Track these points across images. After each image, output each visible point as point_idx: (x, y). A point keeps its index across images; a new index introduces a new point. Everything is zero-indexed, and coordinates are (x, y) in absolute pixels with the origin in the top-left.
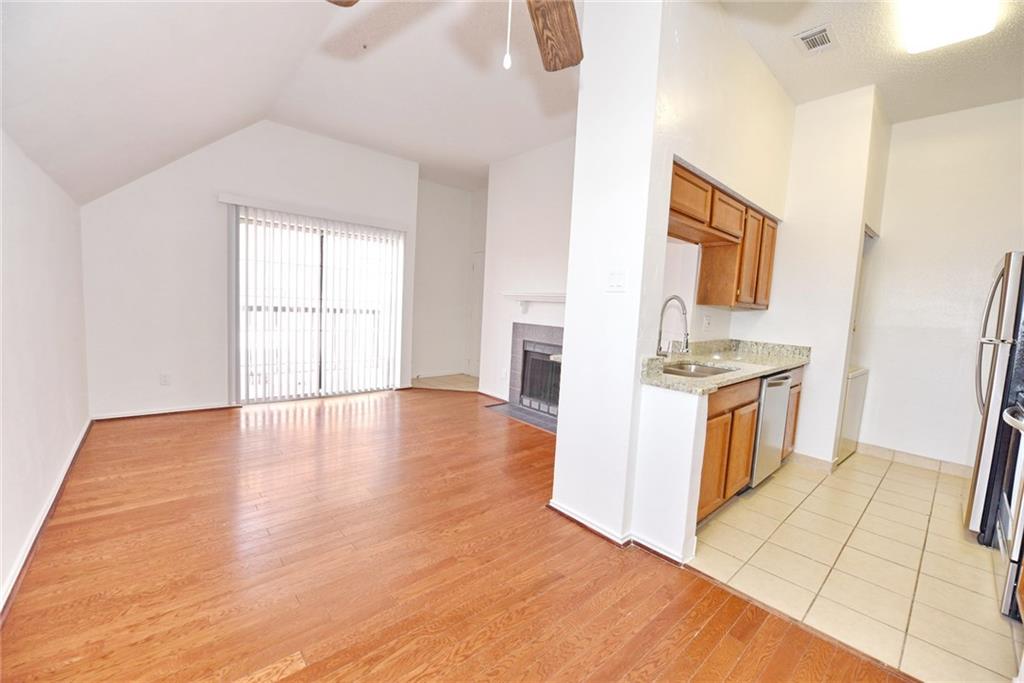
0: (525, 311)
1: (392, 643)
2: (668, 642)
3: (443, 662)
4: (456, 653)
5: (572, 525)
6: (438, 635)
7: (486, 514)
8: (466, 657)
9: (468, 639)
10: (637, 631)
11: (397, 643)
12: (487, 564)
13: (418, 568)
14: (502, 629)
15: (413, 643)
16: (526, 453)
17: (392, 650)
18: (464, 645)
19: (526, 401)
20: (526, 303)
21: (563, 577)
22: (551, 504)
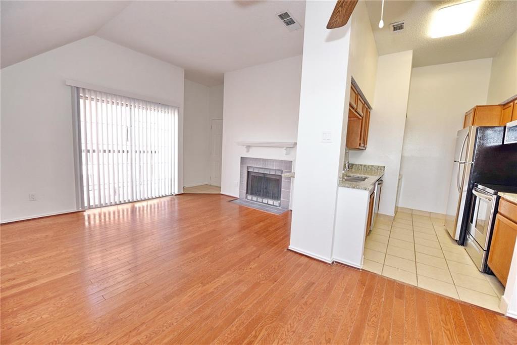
0: (248, 151)
1: (253, 333)
2: (374, 305)
3: (284, 337)
4: (288, 331)
5: (303, 257)
6: (274, 323)
7: (260, 257)
8: (294, 332)
9: (289, 322)
10: (359, 303)
11: (256, 332)
12: (275, 283)
13: (244, 291)
14: (302, 314)
15: (264, 330)
16: (262, 224)
17: (256, 337)
18: (289, 326)
19: (249, 197)
20: (248, 147)
21: (314, 283)
22: (289, 248)
